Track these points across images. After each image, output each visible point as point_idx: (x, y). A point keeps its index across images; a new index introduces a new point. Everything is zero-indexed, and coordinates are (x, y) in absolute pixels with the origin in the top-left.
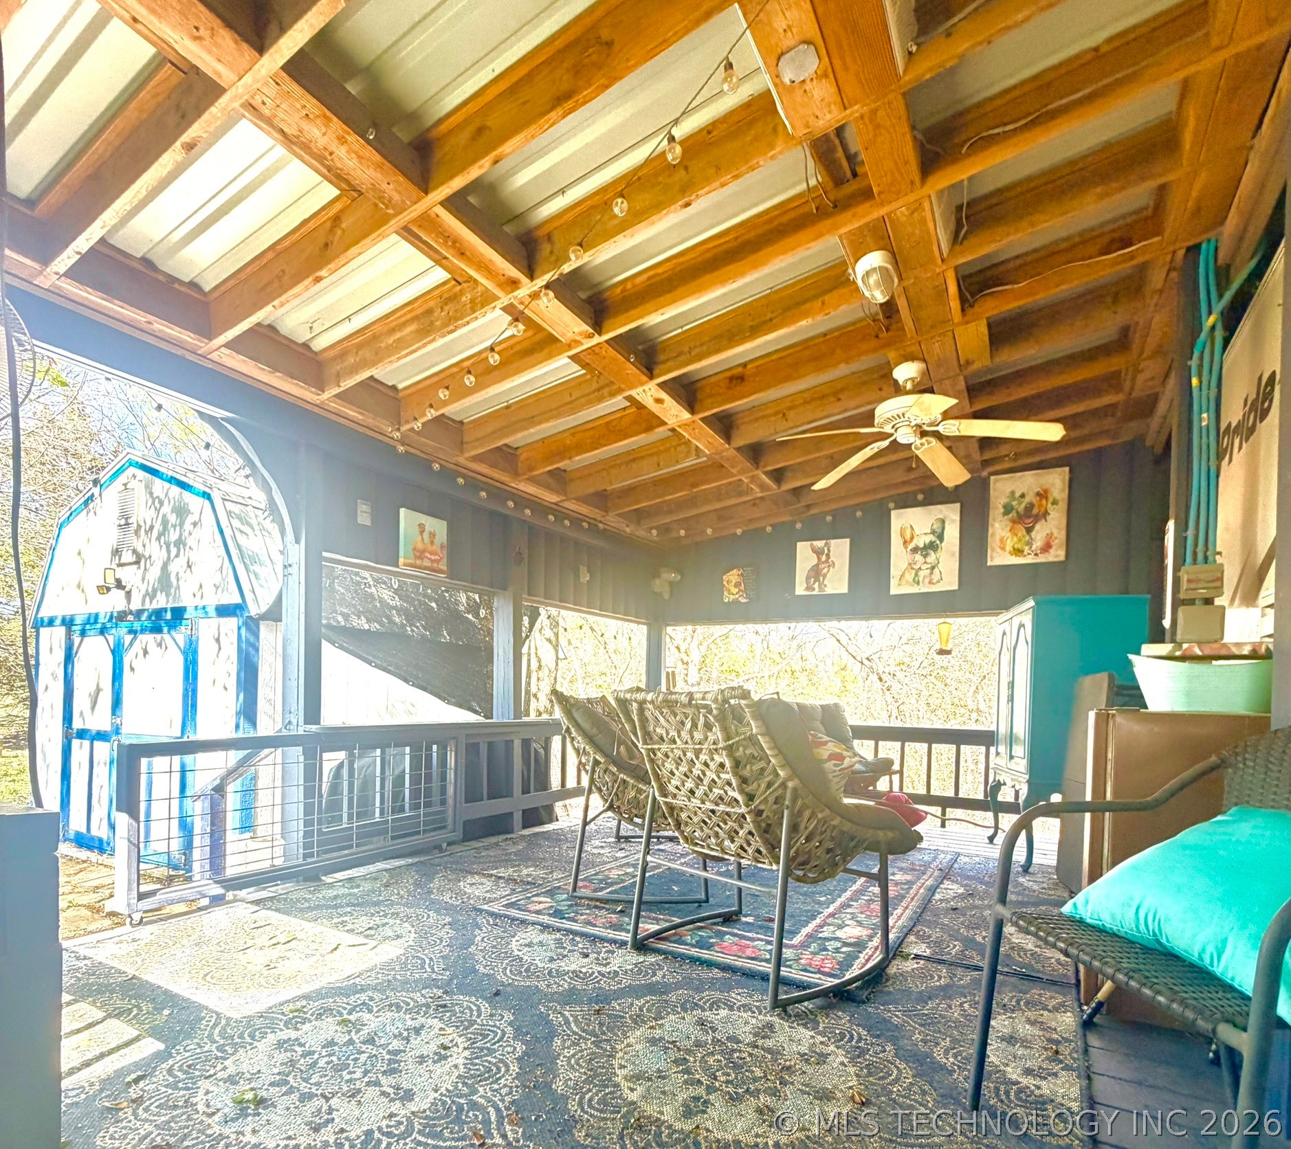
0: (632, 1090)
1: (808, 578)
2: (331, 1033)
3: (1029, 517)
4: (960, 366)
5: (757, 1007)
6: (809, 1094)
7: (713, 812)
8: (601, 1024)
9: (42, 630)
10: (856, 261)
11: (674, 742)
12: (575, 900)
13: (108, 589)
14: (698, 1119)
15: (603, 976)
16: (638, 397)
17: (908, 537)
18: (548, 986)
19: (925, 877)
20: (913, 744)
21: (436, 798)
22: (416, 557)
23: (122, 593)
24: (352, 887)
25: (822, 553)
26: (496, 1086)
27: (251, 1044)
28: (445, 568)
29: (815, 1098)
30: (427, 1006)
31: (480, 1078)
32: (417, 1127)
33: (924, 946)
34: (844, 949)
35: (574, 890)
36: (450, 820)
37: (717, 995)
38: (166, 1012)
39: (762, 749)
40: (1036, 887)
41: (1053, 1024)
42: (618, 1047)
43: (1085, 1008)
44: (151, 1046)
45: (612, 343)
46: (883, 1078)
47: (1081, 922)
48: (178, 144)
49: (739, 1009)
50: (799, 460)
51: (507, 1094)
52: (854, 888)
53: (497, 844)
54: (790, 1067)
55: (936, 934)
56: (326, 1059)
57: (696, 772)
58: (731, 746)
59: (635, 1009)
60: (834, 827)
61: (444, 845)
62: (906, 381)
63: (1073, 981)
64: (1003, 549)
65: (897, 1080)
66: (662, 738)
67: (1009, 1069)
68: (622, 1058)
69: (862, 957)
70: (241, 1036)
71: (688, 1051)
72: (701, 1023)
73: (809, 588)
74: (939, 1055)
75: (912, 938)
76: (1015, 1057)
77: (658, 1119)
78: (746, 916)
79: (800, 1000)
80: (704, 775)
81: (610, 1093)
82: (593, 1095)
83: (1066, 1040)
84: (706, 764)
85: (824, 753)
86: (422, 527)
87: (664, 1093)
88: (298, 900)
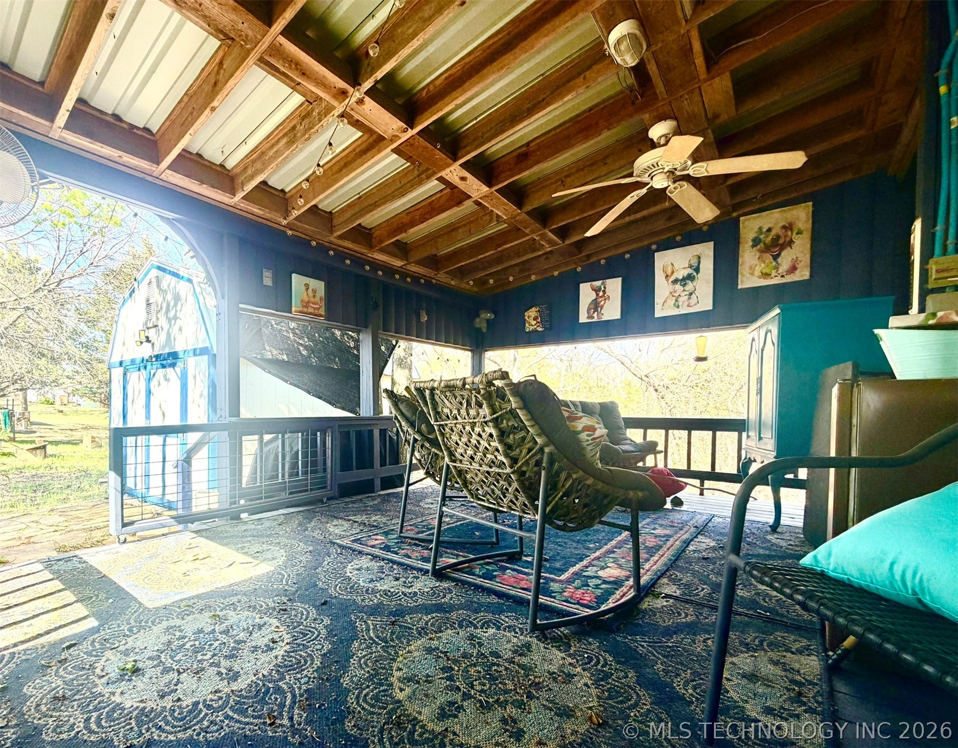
0: (401, 690)
1: (589, 310)
2: (203, 624)
3: (775, 246)
4: (708, 120)
5: (520, 629)
6: (551, 710)
7: (488, 472)
8: (393, 633)
9: (113, 370)
10: (609, 34)
11: (456, 419)
12: (402, 540)
13: (141, 343)
14: (449, 722)
15: (405, 595)
16: (446, 178)
17: (669, 272)
18: (362, 600)
19: (682, 532)
20: (676, 432)
21: (320, 467)
22: (303, 306)
23: (150, 345)
24: (258, 525)
25: (600, 290)
26: (299, 676)
27: (150, 627)
28: (323, 313)
29: (556, 714)
30: (274, 609)
31: (290, 668)
32: (232, 702)
33: (674, 588)
34: (603, 586)
35: (401, 532)
36: (329, 482)
37: (490, 616)
38: (111, 601)
39: (522, 421)
40: (783, 544)
41: (796, 666)
42: (400, 653)
43: (831, 653)
44: (92, 623)
45: (421, 134)
46: (621, 702)
47: (822, 575)
48: (104, 15)
49: (505, 630)
50: (577, 218)
51: (305, 683)
52: (619, 538)
53: (361, 500)
54: (539, 683)
55: (687, 578)
56: (192, 643)
57: (474, 442)
58: (497, 419)
59: (422, 624)
60: (589, 486)
61: (325, 500)
62: (661, 137)
63: (818, 627)
64: (752, 274)
65: (636, 705)
66: (448, 417)
67: (748, 706)
68: (400, 662)
69: (618, 593)
70: (147, 622)
71: (456, 661)
72: (472, 638)
73: (590, 317)
74: (678, 685)
75: (665, 580)
76: (755, 695)
77: (415, 718)
78: (526, 556)
79: (558, 625)
80: (479, 443)
81: (384, 691)
82: (370, 691)
83: (811, 683)
84: (480, 435)
85: (579, 425)
86: (307, 286)
87: (426, 695)
88: (222, 532)
